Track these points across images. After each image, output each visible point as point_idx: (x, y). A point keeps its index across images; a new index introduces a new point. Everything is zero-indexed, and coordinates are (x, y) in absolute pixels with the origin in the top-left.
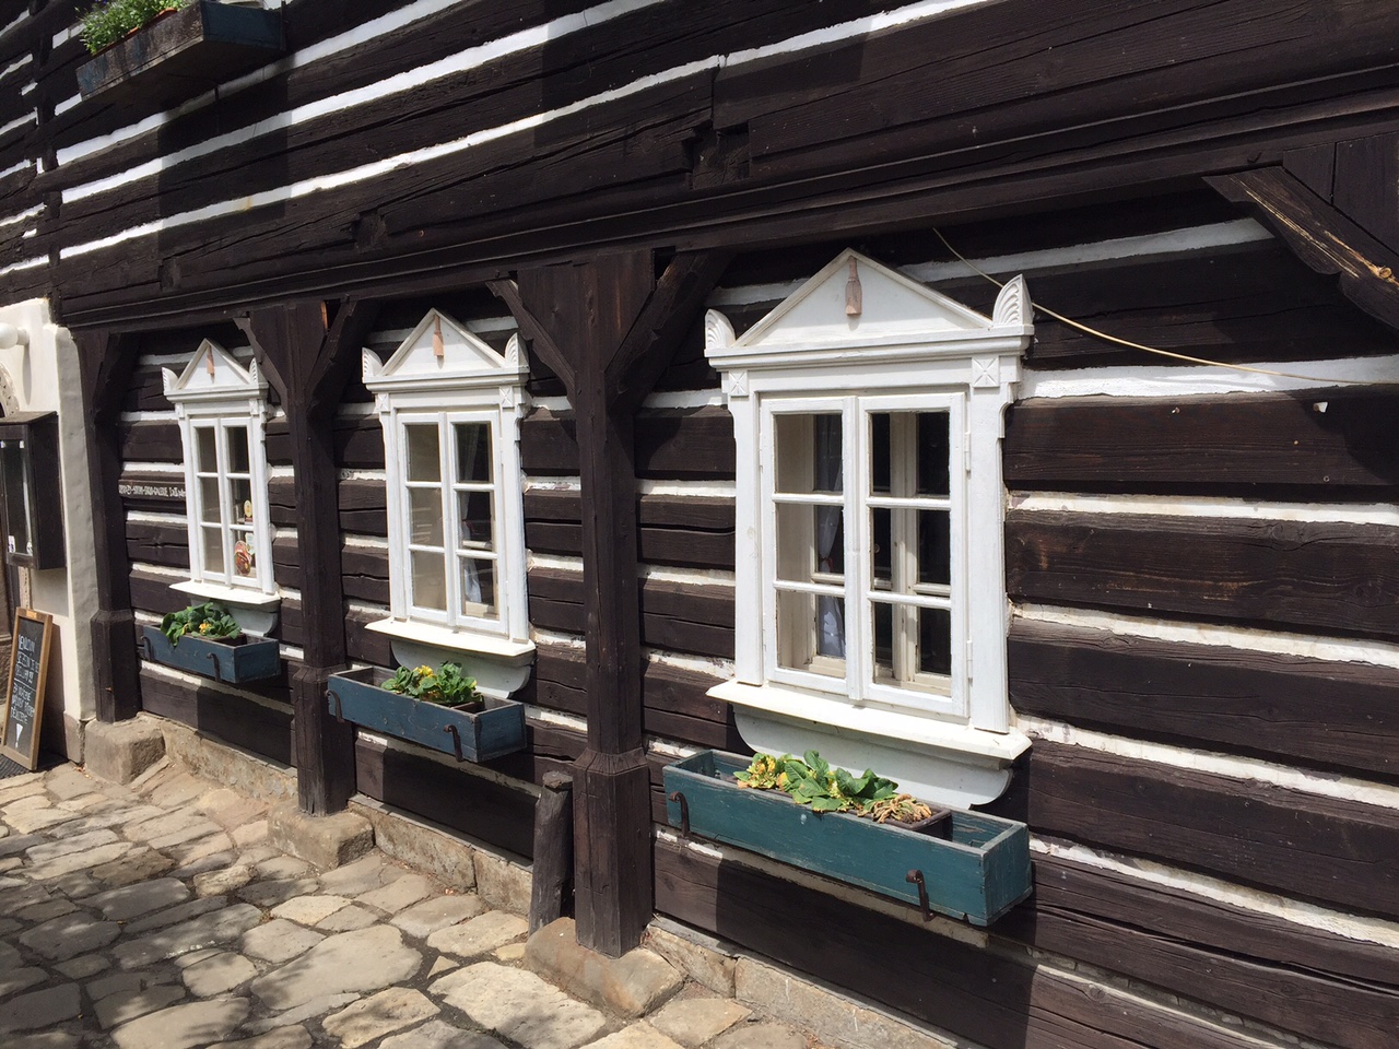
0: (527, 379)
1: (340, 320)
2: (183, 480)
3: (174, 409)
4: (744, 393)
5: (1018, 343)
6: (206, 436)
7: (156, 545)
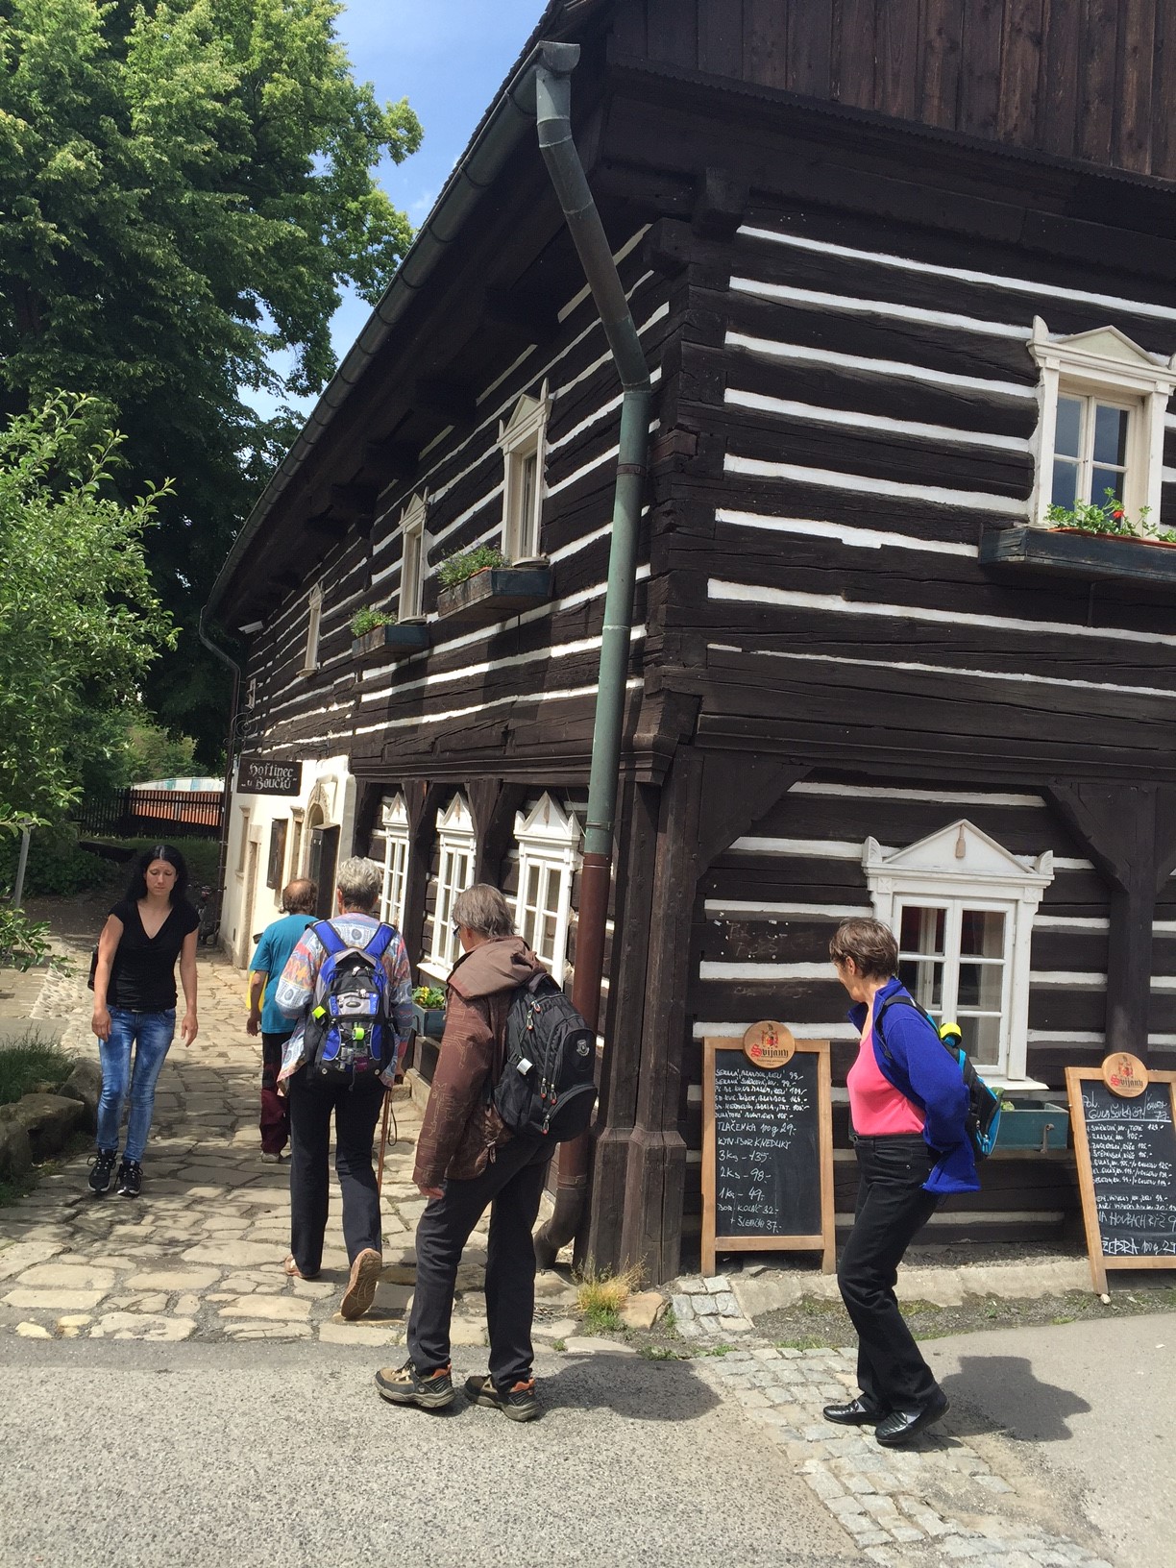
3: (386, 830)
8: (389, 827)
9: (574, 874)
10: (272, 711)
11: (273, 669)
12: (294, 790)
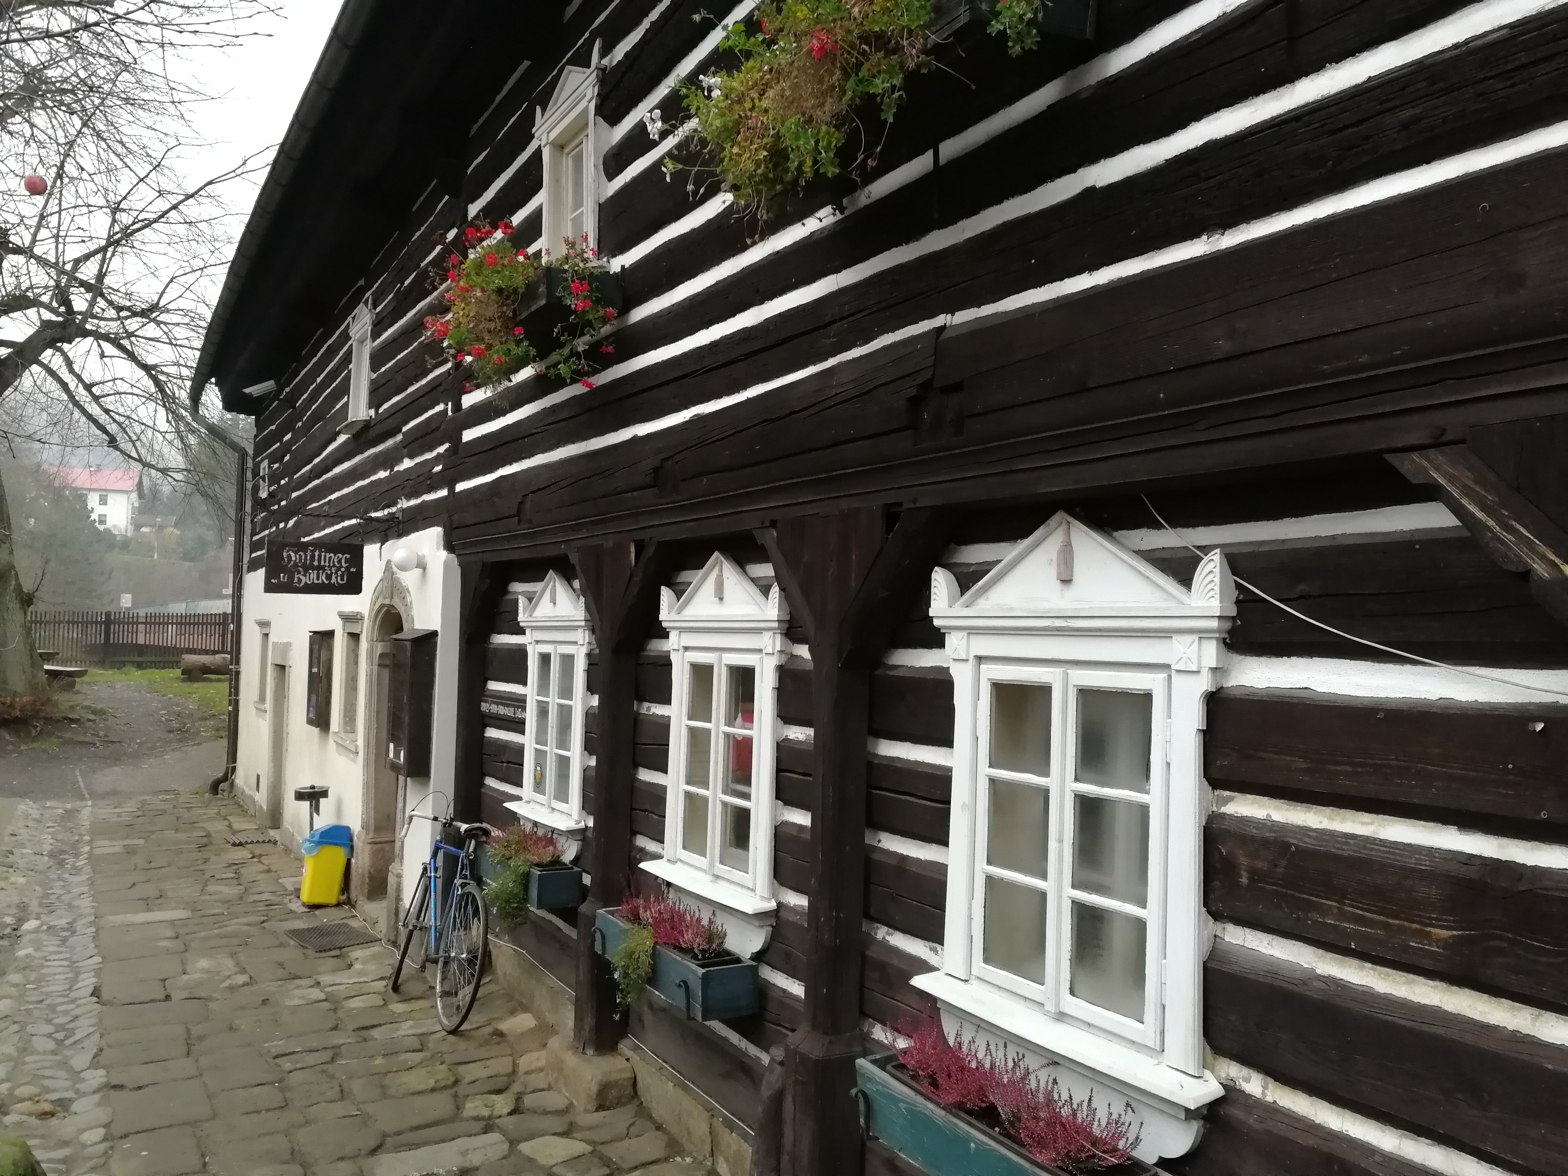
0: (786, 626)
1: (644, 558)
2: (525, 701)
3: (524, 634)
4: (964, 657)
5: (1214, 624)
6: (545, 659)
7: (502, 762)
8: (536, 629)
10: (294, 495)
11: (291, 442)
12: (353, 586)
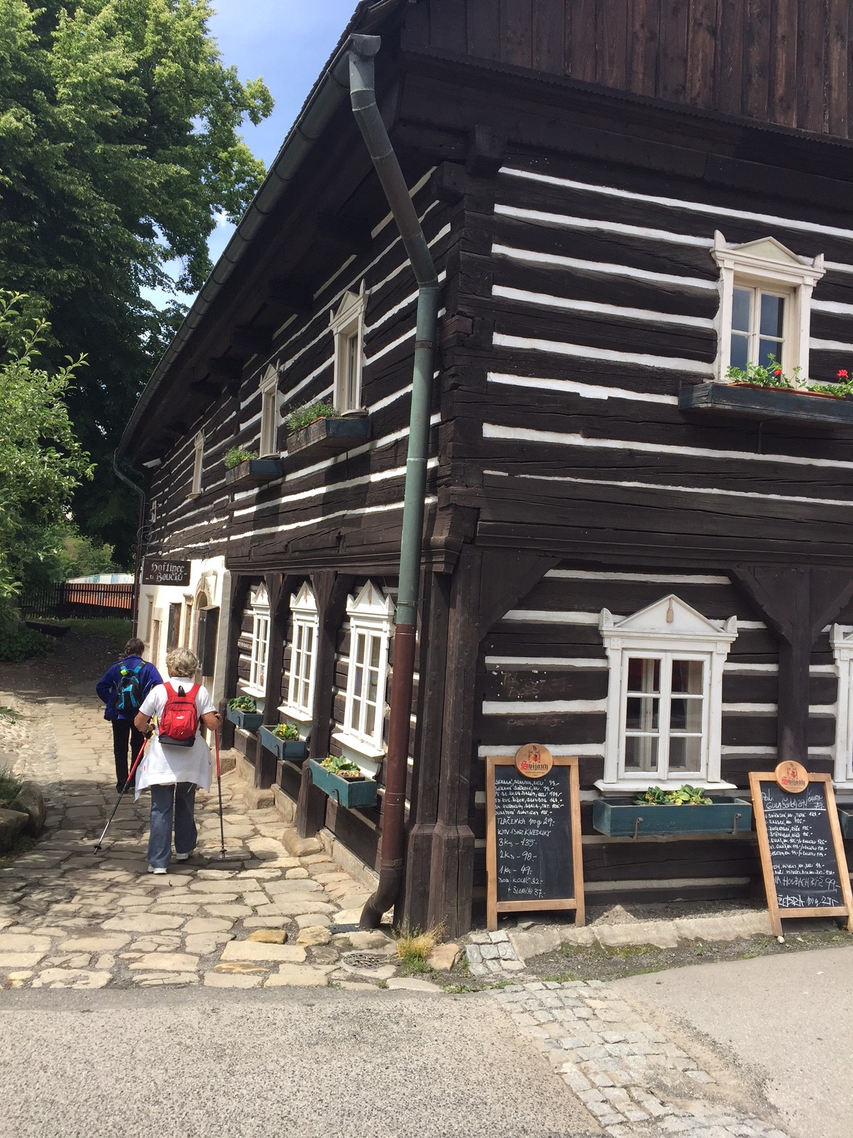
1: (284, 581)
2: (252, 641)
3: (253, 610)
7: (244, 670)
8: (256, 608)
9: (390, 639)
10: (169, 524)
11: (169, 493)
12: (185, 581)
